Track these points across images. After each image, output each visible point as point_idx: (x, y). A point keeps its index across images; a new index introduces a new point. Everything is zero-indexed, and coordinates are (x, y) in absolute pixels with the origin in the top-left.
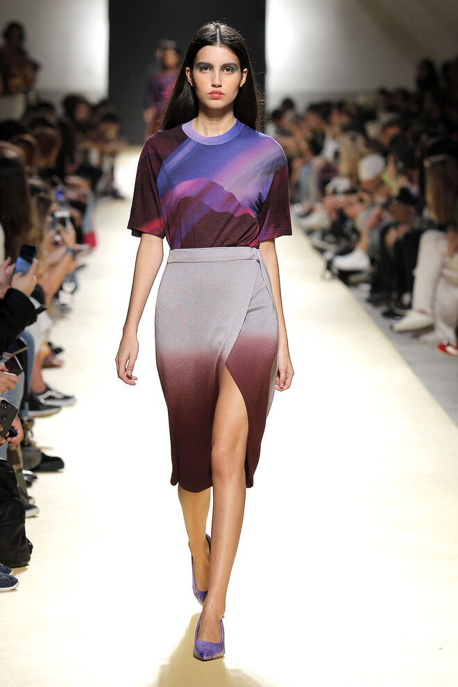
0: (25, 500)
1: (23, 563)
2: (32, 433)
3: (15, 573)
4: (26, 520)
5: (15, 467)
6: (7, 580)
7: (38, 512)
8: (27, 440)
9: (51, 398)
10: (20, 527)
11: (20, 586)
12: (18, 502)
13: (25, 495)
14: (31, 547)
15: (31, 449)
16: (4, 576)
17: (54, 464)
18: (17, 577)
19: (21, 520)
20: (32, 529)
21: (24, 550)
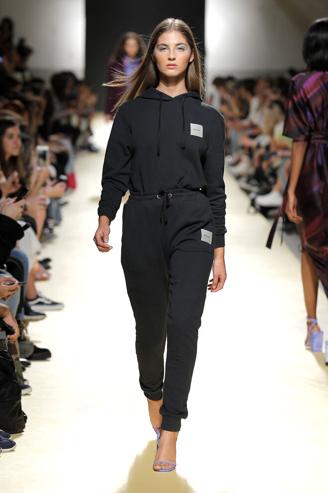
0: (21, 382)
1: (20, 430)
2: (26, 330)
3: (13, 438)
4: (22, 397)
5: (14, 357)
6: (7, 443)
7: (31, 391)
8: (22, 336)
9: (40, 303)
10: (18, 403)
11: (17, 448)
12: (16, 383)
13: (22, 378)
14: (26, 418)
15: (26, 342)
16: (4, 440)
17: (43, 354)
18: (15, 440)
19: (18, 396)
20: (26, 403)
21: (21, 420)
